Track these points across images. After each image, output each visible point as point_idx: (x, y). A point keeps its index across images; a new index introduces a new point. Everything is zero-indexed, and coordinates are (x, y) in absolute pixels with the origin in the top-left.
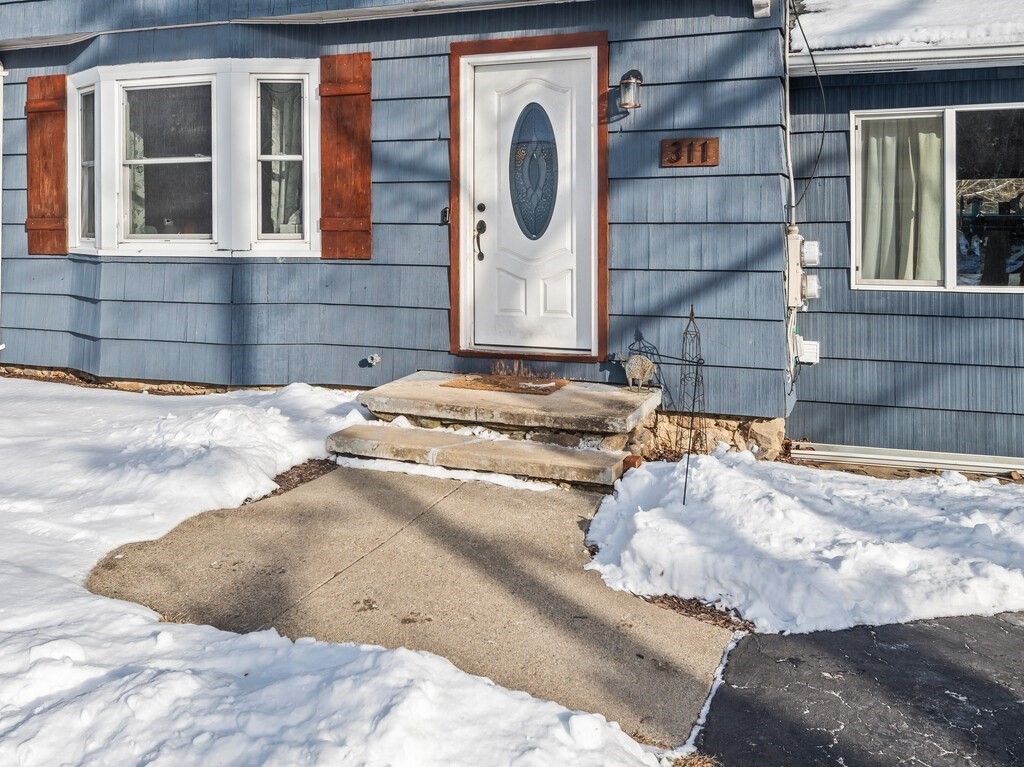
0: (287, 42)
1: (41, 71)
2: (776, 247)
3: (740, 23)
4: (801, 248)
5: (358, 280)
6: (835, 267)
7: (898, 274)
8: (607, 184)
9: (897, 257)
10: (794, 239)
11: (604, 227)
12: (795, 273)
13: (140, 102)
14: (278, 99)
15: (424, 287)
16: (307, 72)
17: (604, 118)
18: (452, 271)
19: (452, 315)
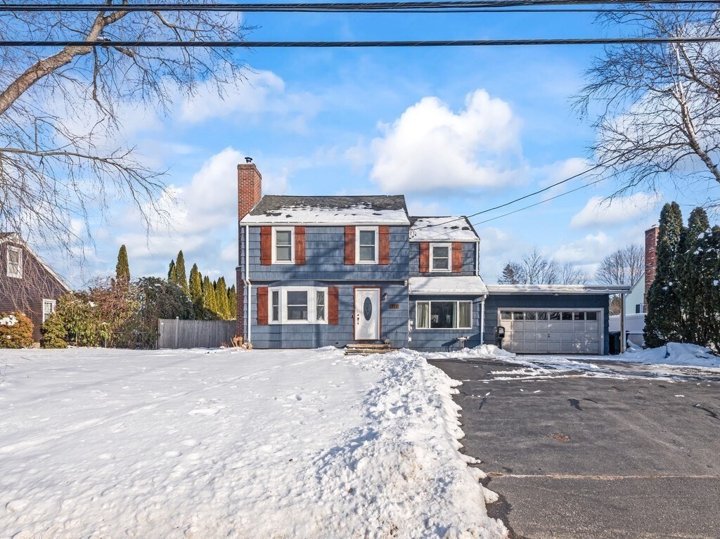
0: (322, 284)
1: (262, 286)
2: (407, 322)
3: (403, 286)
4: (411, 322)
5: (337, 329)
6: (413, 326)
7: (422, 327)
8: (382, 311)
9: (422, 324)
10: (409, 321)
11: (381, 318)
12: (409, 326)
13: (290, 294)
14: (320, 294)
15: (348, 329)
16: (325, 289)
17: (381, 300)
18: (354, 326)
19: (354, 334)
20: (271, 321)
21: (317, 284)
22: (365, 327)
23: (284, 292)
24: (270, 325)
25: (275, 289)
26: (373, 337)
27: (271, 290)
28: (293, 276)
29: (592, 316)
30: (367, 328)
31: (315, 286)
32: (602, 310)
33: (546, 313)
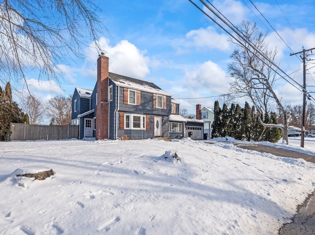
1: (122, 113)
2: (169, 130)
3: (168, 117)
5: (149, 132)
8: (162, 126)
11: (162, 128)
13: (134, 117)
14: (144, 118)
15: (153, 132)
16: (145, 116)
17: (162, 122)
19: (154, 134)
20: (125, 128)
21: (144, 114)
22: (157, 132)
23: (132, 116)
24: (125, 130)
25: (128, 114)
26: (159, 135)
27: (125, 115)
28: (136, 109)
29: (200, 129)
30: (158, 131)
31: (143, 115)
32: (202, 127)
33: (192, 127)
